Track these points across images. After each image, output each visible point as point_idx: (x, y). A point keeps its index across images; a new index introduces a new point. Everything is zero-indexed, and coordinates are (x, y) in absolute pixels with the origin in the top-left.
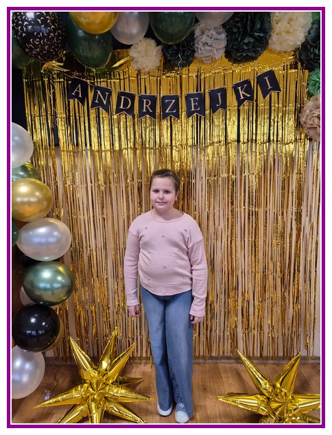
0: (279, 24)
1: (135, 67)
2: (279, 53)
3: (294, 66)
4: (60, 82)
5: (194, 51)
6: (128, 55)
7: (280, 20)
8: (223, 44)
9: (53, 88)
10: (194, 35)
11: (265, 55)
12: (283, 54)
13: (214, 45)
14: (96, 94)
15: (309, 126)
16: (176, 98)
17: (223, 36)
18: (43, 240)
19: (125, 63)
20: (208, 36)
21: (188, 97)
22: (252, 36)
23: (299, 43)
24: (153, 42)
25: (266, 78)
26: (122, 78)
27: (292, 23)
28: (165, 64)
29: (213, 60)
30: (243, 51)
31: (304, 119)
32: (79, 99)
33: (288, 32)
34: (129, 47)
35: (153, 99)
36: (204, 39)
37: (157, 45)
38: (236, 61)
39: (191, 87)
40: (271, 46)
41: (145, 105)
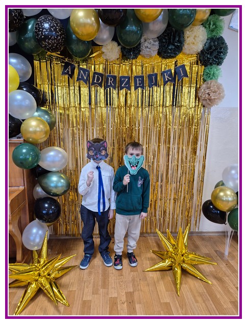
1: (104, 58)
3: (196, 63)
4: (57, 64)
5: (140, 51)
6: (100, 50)
7: (189, 36)
8: (157, 48)
11: (180, 55)
12: (190, 56)
13: (151, 48)
14: (79, 72)
15: (203, 99)
17: (157, 43)
20: (148, 43)
21: (136, 77)
22: (174, 45)
23: (199, 50)
24: (115, 44)
25: (181, 69)
26: (96, 63)
28: (122, 57)
29: (151, 57)
30: (168, 53)
31: (200, 94)
32: (69, 75)
33: (193, 44)
34: (101, 46)
35: (115, 77)
37: (118, 46)
38: (164, 57)
40: (184, 51)
41: (109, 81)
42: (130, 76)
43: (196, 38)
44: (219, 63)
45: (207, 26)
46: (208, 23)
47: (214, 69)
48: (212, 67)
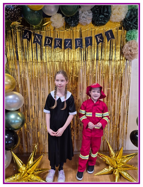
0: (115, 10)
1: (53, 26)
2: (114, 23)
3: (120, 28)
4: (19, 31)
5: (78, 20)
6: (50, 21)
7: (115, 8)
8: (91, 17)
9: (16, 33)
10: (79, 13)
11: (109, 23)
12: (116, 23)
13: (87, 18)
14: (35, 37)
15: (126, 54)
16: (71, 40)
17: (91, 14)
18: (11, 101)
19: (48, 24)
20: (85, 14)
21: (76, 40)
22: (103, 15)
23: (123, 19)
24: (61, 15)
25: (109, 33)
26: (47, 30)
27: (120, 10)
28: (66, 25)
29: (87, 24)
30: (99, 21)
31: (124, 51)
32: (27, 39)
33: (118, 14)
34: (50, 17)
35: (61, 40)
36: (83, 15)
37: (63, 17)
38: (96, 25)
39: (77, 35)
40: (111, 19)
41: (57, 43)
42: (72, 38)
44: (137, 28)
47: (134, 32)
48: (132, 31)
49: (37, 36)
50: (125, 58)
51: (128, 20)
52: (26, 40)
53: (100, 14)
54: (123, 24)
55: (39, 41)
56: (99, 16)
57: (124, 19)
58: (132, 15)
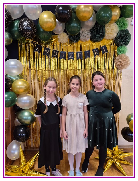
0: (108, 31)
1: (59, 42)
2: (108, 40)
3: (112, 44)
4: (31, 45)
5: (80, 38)
6: (57, 38)
7: (108, 29)
8: (90, 36)
9: (29, 47)
10: (80, 33)
11: (103, 40)
13: (86, 36)
15: (117, 65)
17: (90, 33)
18: (25, 102)
19: (55, 40)
20: (85, 33)
21: (77, 53)
22: (100, 34)
23: (114, 37)
24: (66, 34)
25: (104, 48)
26: (54, 45)
28: (70, 41)
29: (86, 41)
30: (96, 39)
31: (116, 62)
32: (39, 51)
33: (111, 33)
35: (65, 53)
36: (83, 34)
38: (94, 41)
39: (78, 49)
40: (105, 38)
41: (62, 55)
42: (74, 52)
43: (112, 31)
44: (126, 44)
45: (119, 24)
46: (119, 22)
47: (123, 48)
49: (46, 49)
50: (117, 68)
51: (118, 38)
52: (37, 52)
53: (97, 34)
54: (115, 41)
55: (48, 53)
56: (96, 35)
57: (116, 38)
58: (122, 35)
